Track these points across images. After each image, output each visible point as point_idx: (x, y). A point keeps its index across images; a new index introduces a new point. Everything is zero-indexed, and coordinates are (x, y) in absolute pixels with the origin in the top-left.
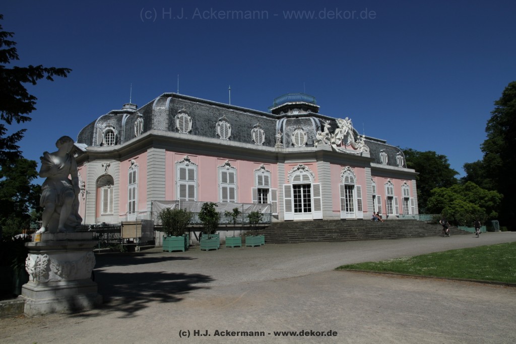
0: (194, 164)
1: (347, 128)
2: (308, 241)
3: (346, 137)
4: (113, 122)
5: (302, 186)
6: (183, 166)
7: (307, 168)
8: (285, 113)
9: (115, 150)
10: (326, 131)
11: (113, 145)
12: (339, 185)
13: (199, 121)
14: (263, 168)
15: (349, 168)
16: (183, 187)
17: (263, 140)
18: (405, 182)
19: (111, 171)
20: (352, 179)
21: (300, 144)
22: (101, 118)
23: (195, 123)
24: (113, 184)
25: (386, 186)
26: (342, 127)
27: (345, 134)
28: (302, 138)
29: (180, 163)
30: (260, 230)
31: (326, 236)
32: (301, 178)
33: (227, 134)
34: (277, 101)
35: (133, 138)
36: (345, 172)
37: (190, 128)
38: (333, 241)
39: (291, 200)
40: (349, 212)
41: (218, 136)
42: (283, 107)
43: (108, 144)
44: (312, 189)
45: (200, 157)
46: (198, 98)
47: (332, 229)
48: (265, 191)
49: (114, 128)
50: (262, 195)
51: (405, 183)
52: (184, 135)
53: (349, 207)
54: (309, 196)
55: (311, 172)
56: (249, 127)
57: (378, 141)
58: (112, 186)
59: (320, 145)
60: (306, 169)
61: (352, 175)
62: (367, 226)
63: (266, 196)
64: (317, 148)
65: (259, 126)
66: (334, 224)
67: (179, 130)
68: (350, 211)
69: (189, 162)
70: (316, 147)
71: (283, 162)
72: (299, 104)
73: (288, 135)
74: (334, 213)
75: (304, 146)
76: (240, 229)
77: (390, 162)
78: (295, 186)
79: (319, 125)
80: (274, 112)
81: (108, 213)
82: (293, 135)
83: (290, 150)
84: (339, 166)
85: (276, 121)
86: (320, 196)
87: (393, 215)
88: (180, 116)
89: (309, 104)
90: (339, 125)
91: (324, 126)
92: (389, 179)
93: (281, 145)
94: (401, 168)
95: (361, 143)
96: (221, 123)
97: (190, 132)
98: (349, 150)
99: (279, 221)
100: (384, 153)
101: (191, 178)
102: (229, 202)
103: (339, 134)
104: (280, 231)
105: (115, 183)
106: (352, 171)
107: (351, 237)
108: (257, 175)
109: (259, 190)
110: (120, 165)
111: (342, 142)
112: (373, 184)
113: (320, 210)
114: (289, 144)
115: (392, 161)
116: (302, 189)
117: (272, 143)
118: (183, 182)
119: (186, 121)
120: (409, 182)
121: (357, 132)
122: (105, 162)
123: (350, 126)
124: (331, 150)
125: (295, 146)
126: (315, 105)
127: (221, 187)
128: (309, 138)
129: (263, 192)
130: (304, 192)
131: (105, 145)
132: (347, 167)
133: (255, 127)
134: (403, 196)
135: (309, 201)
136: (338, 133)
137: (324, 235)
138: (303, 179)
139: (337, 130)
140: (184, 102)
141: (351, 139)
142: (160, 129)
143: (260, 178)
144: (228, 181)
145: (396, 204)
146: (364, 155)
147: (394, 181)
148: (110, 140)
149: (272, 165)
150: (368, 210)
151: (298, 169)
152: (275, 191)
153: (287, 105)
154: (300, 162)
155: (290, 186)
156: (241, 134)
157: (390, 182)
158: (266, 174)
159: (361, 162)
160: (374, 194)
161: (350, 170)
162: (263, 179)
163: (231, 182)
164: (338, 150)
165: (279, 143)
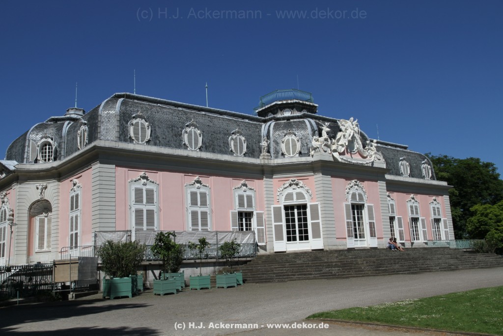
1: (353, 131)
2: (299, 279)
3: (351, 142)
4: (51, 131)
5: (295, 207)
6: (139, 185)
7: (301, 183)
8: (274, 114)
9: (53, 168)
10: (325, 135)
11: (51, 161)
12: (344, 204)
13: (159, 127)
14: (245, 185)
15: (356, 182)
16: (139, 213)
17: (245, 150)
18: (434, 198)
19: (48, 195)
20: (360, 195)
21: (291, 154)
22: (36, 127)
23: (155, 130)
24: (51, 211)
25: (409, 204)
26: (346, 129)
27: (350, 138)
28: (294, 146)
29: (135, 181)
30: (240, 266)
31: (323, 271)
32: (295, 197)
33: (196, 143)
34: (264, 100)
35: (76, 151)
36: (351, 187)
37: (148, 137)
38: (333, 278)
39: (282, 225)
40: (358, 239)
41: (185, 147)
42: (271, 107)
43: (45, 160)
44: (308, 211)
45: (160, 173)
46: (159, 99)
47: (332, 262)
48: (249, 215)
49: (52, 139)
50: (244, 219)
51: (435, 200)
52: (140, 146)
53: (358, 233)
54: (305, 219)
55: (307, 188)
56: (225, 134)
57: (396, 146)
58: (50, 214)
59: (317, 154)
60: (301, 185)
61: (360, 191)
62: (380, 257)
63: (250, 221)
64: (314, 157)
65: (238, 132)
66: (336, 255)
67: (133, 140)
68: (360, 237)
69: (148, 180)
70: (312, 156)
71: (272, 178)
72: (291, 103)
73: (277, 143)
74: (338, 240)
75: (298, 155)
76: (214, 264)
77: (413, 173)
78: (287, 208)
79: (316, 128)
80: (260, 114)
81: (45, 249)
82: (283, 142)
83: (280, 161)
84: (343, 180)
85: (261, 126)
86: (318, 219)
87: (420, 242)
88: (134, 121)
89: (304, 102)
90: (341, 127)
91: (322, 130)
92: (412, 195)
93: (268, 156)
94: (428, 181)
95: (372, 150)
96: (188, 130)
97: (148, 142)
98: (356, 159)
99: (268, 253)
100: (404, 162)
101: (150, 200)
102: (200, 230)
103: (343, 139)
104: (265, 266)
105: (53, 210)
106: (361, 186)
107: (356, 271)
108: (237, 194)
109: (240, 214)
110: (60, 187)
111: (347, 149)
112: (391, 202)
113: (320, 237)
114: (278, 153)
115: (416, 172)
116: (296, 211)
117: (256, 153)
118: (139, 207)
119: (143, 128)
120: (440, 198)
121: (366, 135)
122: (40, 184)
123: (356, 129)
124: (332, 159)
125: (286, 156)
126: (312, 104)
127: (190, 211)
128: (302, 145)
129: (245, 217)
130: (299, 214)
131: (40, 162)
132: (353, 181)
133: (233, 133)
134: (433, 217)
135: (306, 225)
136: (340, 138)
137: (321, 271)
138: (297, 199)
139: (339, 135)
140: (140, 104)
141: (358, 145)
142: (108, 139)
143: (241, 198)
144: (199, 203)
145: (424, 227)
146: (375, 165)
147: (419, 197)
148: (47, 154)
149: (256, 181)
150: (384, 236)
151: (290, 185)
152: (262, 214)
153: (276, 104)
154: (292, 177)
155: (280, 208)
156: (215, 143)
157: (414, 199)
158: (249, 192)
159: (373, 174)
160: (393, 215)
161: (358, 185)
162: (245, 199)
163: (204, 204)
164: (342, 160)
165: (264, 153)
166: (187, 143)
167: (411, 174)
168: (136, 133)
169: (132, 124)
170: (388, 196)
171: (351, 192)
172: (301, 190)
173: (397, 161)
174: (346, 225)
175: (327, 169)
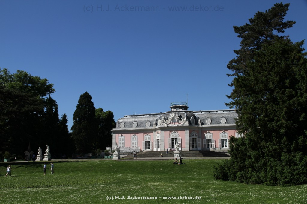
0: (124, 136)
7: (159, 133)
12: (168, 138)
13: (127, 123)
16: (120, 143)
25: (221, 134)
29: (120, 136)
32: (158, 137)
33: (136, 126)
39: (156, 144)
45: (126, 134)
48: (149, 142)
56: (145, 122)
65: (148, 121)
71: (155, 132)
82: (158, 122)
93: (155, 126)
95: (184, 120)
96: (134, 123)
97: (124, 128)
98: (176, 125)
102: (134, 146)
112: (210, 134)
115: (231, 121)
116: (159, 141)
127: (132, 142)
141: (177, 120)
146: (184, 125)
149: (151, 133)
150: (185, 147)
152: (152, 142)
155: (156, 140)
156: (141, 125)
157: (224, 132)
158: (149, 136)
159: (182, 128)
160: (210, 139)
161: (175, 132)
162: (148, 138)
163: (135, 140)
164: (167, 126)
165: (154, 125)
166: (133, 126)
167: (227, 122)
168: (121, 126)
169: (121, 124)
170: (208, 132)
171: (172, 135)
172: (159, 135)
173: (219, 118)
174: (168, 144)
175: (163, 129)
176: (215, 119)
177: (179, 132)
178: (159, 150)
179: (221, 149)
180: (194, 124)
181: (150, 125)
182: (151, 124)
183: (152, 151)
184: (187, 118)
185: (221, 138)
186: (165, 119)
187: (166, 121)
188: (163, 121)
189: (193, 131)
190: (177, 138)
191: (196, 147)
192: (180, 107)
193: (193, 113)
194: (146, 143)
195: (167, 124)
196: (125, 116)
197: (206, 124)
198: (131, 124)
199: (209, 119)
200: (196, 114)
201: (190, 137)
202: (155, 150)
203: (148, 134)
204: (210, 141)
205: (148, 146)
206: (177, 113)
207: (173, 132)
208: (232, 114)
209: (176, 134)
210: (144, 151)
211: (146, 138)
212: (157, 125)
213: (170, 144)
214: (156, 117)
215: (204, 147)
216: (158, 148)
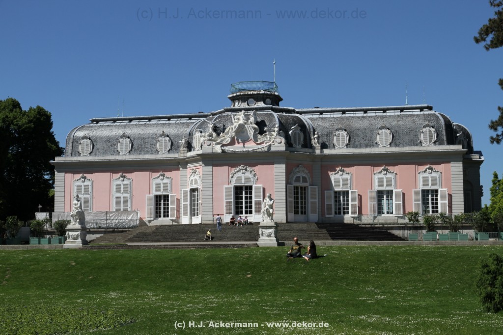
0: (89, 180)
3: (242, 133)
5: (196, 190)
6: (79, 183)
10: (210, 132)
12: (224, 187)
13: (100, 142)
15: (243, 167)
18: (429, 166)
20: (247, 178)
21: (198, 148)
23: (97, 144)
25: (377, 177)
28: (199, 141)
29: (77, 180)
32: (194, 182)
33: (126, 149)
36: (238, 172)
37: (90, 150)
39: (187, 204)
41: (118, 153)
44: (199, 193)
45: (95, 174)
51: (430, 169)
52: (85, 158)
53: (244, 210)
56: (153, 138)
59: (203, 148)
60: (197, 173)
63: (167, 201)
65: (163, 135)
67: (81, 154)
68: (247, 213)
69: (85, 179)
71: (186, 168)
77: (397, 142)
78: (191, 191)
82: (195, 138)
83: (190, 154)
88: (82, 141)
90: (233, 120)
92: (384, 167)
95: (272, 135)
96: (121, 140)
97: (91, 153)
98: (249, 147)
99: (179, 224)
106: (251, 170)
108: (154, 183)
109: (158, 197)
111: (237, 139)
115: (405, 139)
116: (196, 193)
119: (87, 145)
120: (441, 166)
124: (214, 151)
125: (195, 150)
127: (115, 197)
129: (163, 198)
134: (421, 188)
144: (122, 191)
145: (398, 200)
146: (273, 149)
147: (397, 168)
149: (174, 171)
151: (193, 173)
152: (174, 196)
154: (194, 167)
155: (187, 191)
156: (143, 146)
157: (387, 170)
158: (166, 181)
159: (267, 158)
160: (345, 189)
161: (246, 170)
162: (162, 186)
163: (126, 191)
164: (223, 151)
165: (182, 149)
166: (119, 150)
167: (394, 143)
168: (83, 149)
169: (80, 143)
170: (341, 171)
171: (236, 176)
172: (197, 177)
173: (372, 131)
174: (225, 204)
175: (209, 159)
176: (359, 133)
177: (258, 169)
178: (196, 220)
179: (375, 218)
180: (300, 146)
181: (169, 148)
182: (172, 144)
183: (174, 223)
184: (280, 130)
185: (376, 187)
186: (215, 129)
187: (218, 135)
188: (211, 135)
189: (298, 166)
190: (251, 187)
191: (305, 214)
192: (258, 98)
193: (297, 115)
194: (157, 201)
195: (223, 145)
196: (93, 121)
197: (334, 146)
198: (112, 142)
199: (345, 133)
200: (305, 118)
201: (287, 183)
202: (185, 220)
203: (164, 175)
204: (344, 197)
205: (164, 208)
206: (251, 113)
207: (241, 167)
208: (410, 118)
209: (248, 174)
210: (152, 224)
211: (158, 186)
212: (189, 147)
213: (229, 203)
214: (188, 125)
215: (328, 214)
216: (193, 214)
